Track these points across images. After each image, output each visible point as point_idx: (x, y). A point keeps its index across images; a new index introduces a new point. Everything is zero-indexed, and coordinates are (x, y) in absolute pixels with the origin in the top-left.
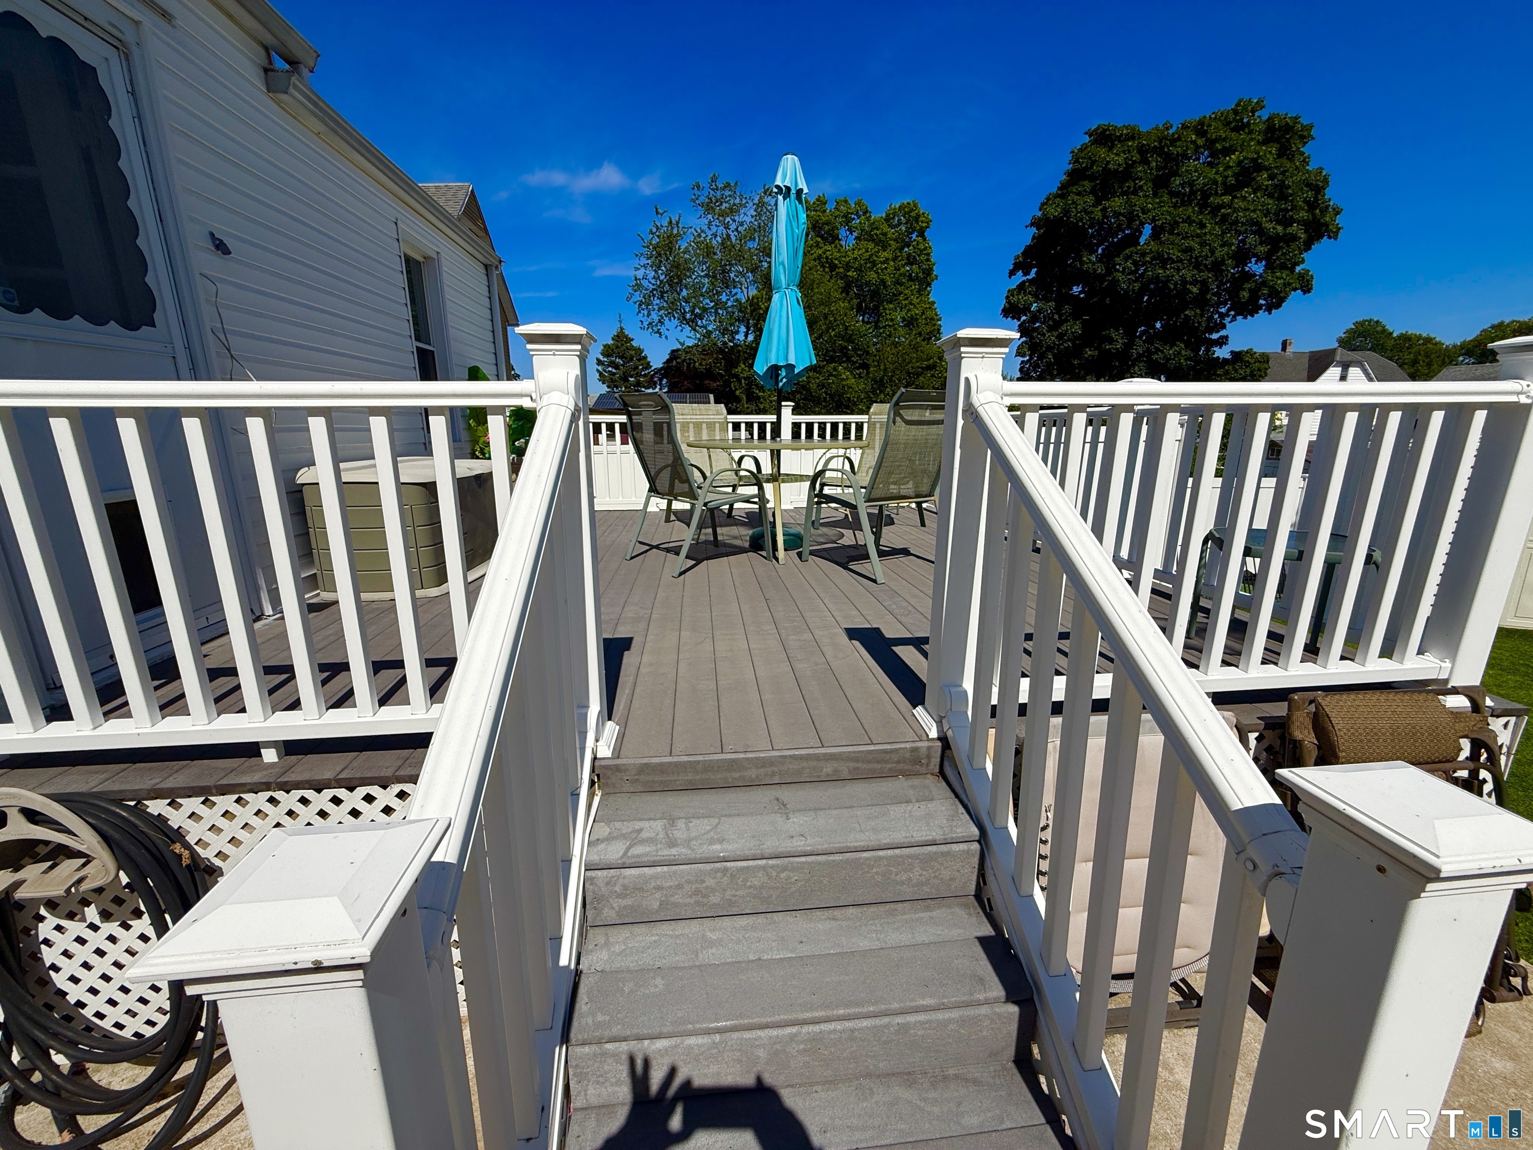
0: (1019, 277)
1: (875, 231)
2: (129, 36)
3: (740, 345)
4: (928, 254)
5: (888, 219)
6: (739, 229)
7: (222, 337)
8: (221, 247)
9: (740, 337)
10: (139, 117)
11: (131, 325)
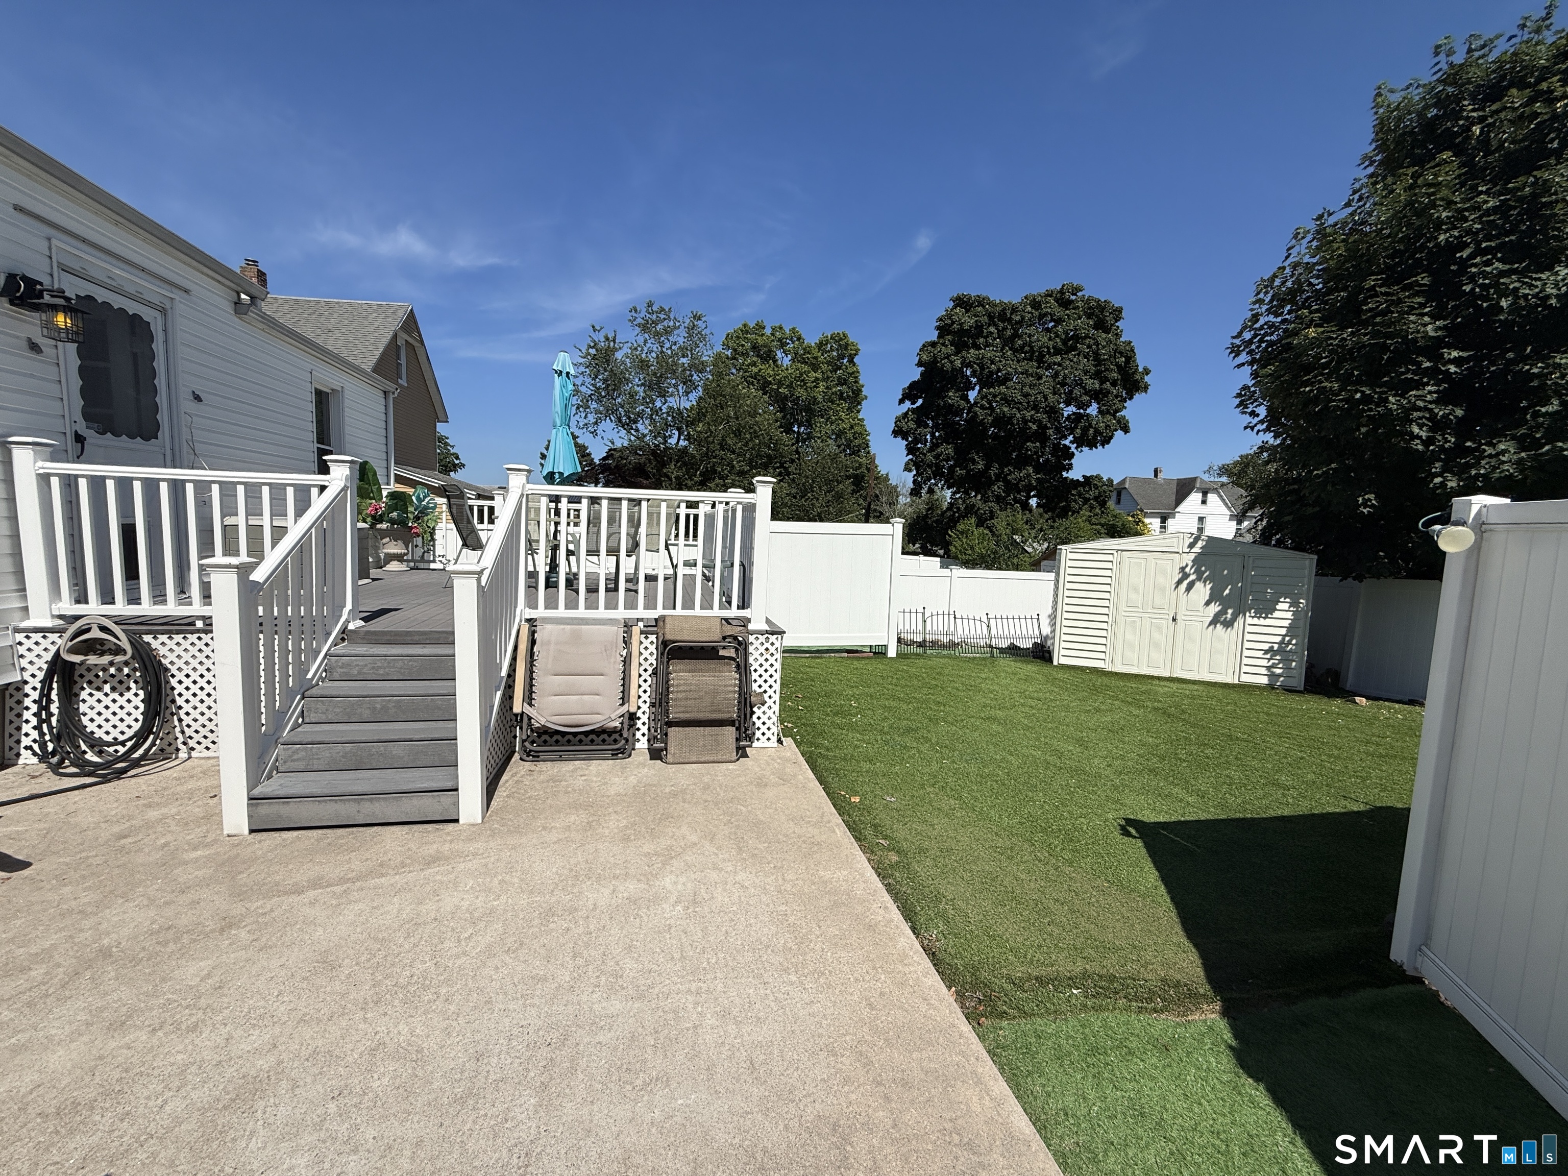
0: (908, 404)
1: (807, 355)
2: (168, 306)
3: (672, 448)
4: (856, 377)
5: (820, 345)
6: (673, 347)
7: (191, 443)
8: (198, 398)
9: (673, 441)
10: (166, 341)
11: (147, 439)
